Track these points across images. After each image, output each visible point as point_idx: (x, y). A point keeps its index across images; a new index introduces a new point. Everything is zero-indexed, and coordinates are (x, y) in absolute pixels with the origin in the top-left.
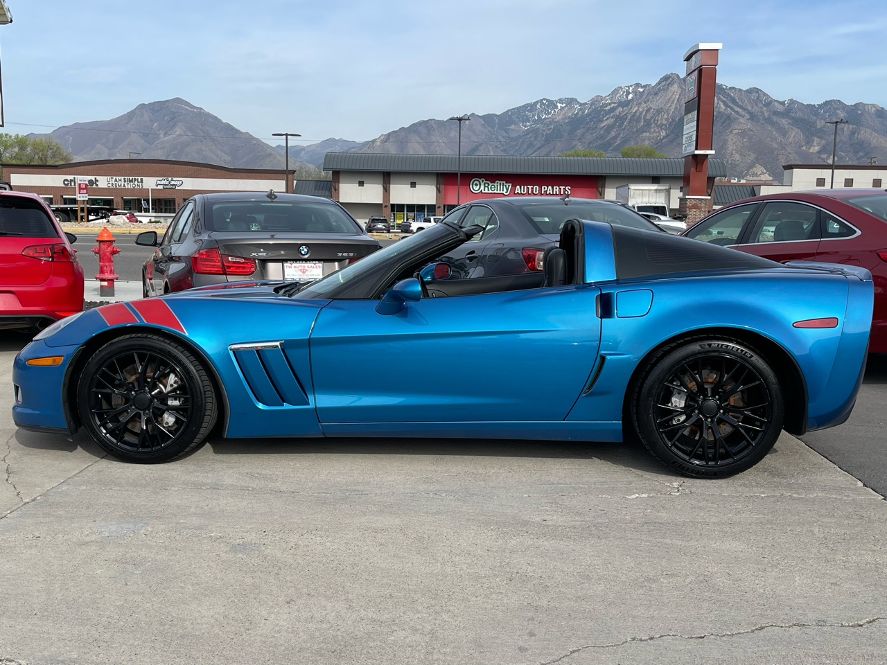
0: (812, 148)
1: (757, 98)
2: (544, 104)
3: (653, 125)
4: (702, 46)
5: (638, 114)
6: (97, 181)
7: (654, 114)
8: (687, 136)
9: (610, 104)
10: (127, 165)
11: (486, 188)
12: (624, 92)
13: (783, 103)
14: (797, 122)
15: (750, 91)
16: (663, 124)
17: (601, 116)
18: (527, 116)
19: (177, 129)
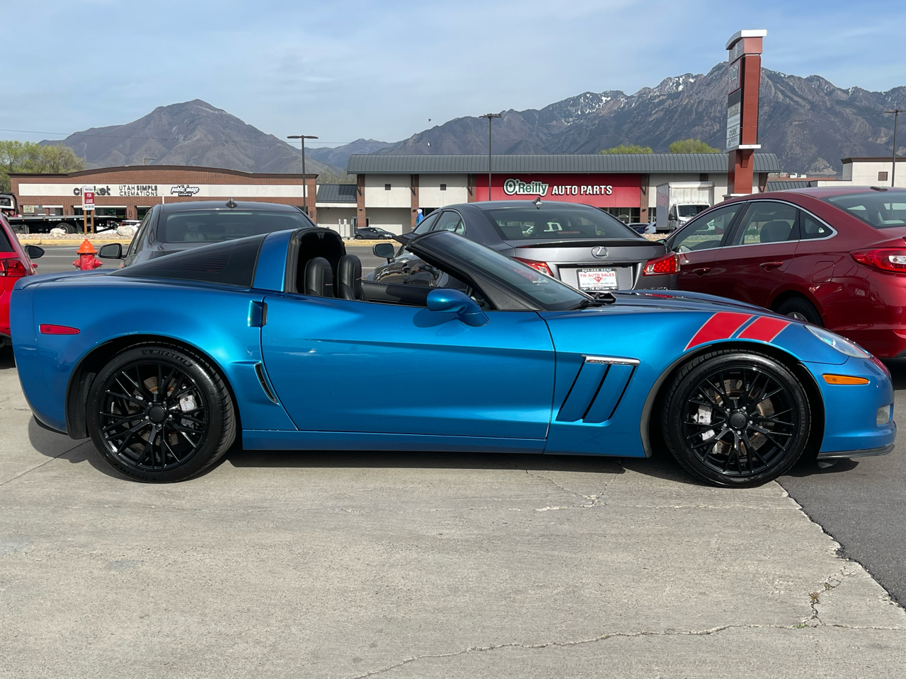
0: (879, 139)
1: (819, 87)
2: (588, 98)
3: (706, 118)
5: (689, 106)
7: (707, 107)
9: (659, 96)
10: (141, 172)
11: (522, 190)
12: (673, 84)
13: (846, 92)
14: (862, 111)
15: (811, 79)
16: (716, 117)
17: (649, 110)
18: (569, 111)
19: (197, 132)
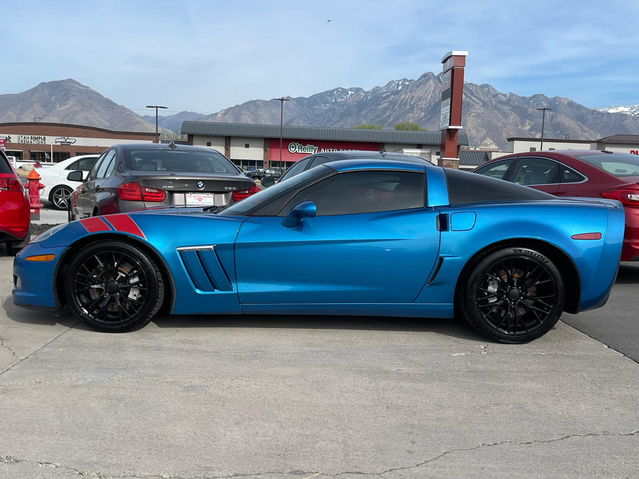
0: (525, 127)
1: (488, 92)
2: (339, 91)
3: (416, 108)
4: (455, 53)
5: (405, 100)
6: (10, 138)
7: (416, 101)
8: (443, 116)
9: (386, 93)
10: (34, 126)
11: (300, 150)
12: (395, 85)
13: (505, 96)
14: (515, 109)
15: (483, 86)
16: (422, 108)
17: (379, 101)
18: (327, 99)
19: (69, 102)
